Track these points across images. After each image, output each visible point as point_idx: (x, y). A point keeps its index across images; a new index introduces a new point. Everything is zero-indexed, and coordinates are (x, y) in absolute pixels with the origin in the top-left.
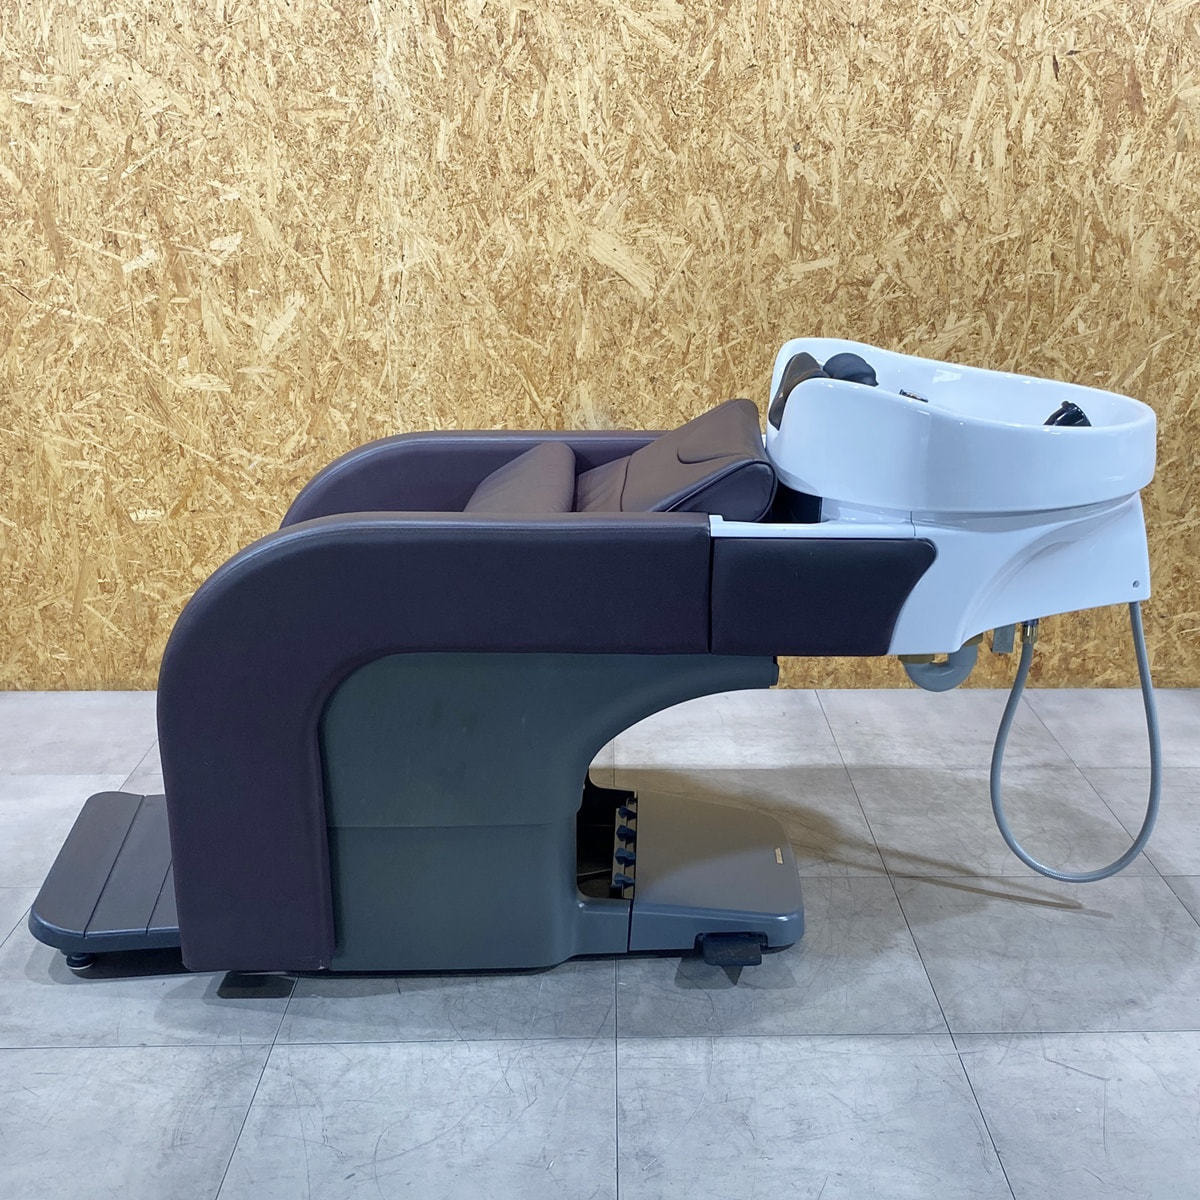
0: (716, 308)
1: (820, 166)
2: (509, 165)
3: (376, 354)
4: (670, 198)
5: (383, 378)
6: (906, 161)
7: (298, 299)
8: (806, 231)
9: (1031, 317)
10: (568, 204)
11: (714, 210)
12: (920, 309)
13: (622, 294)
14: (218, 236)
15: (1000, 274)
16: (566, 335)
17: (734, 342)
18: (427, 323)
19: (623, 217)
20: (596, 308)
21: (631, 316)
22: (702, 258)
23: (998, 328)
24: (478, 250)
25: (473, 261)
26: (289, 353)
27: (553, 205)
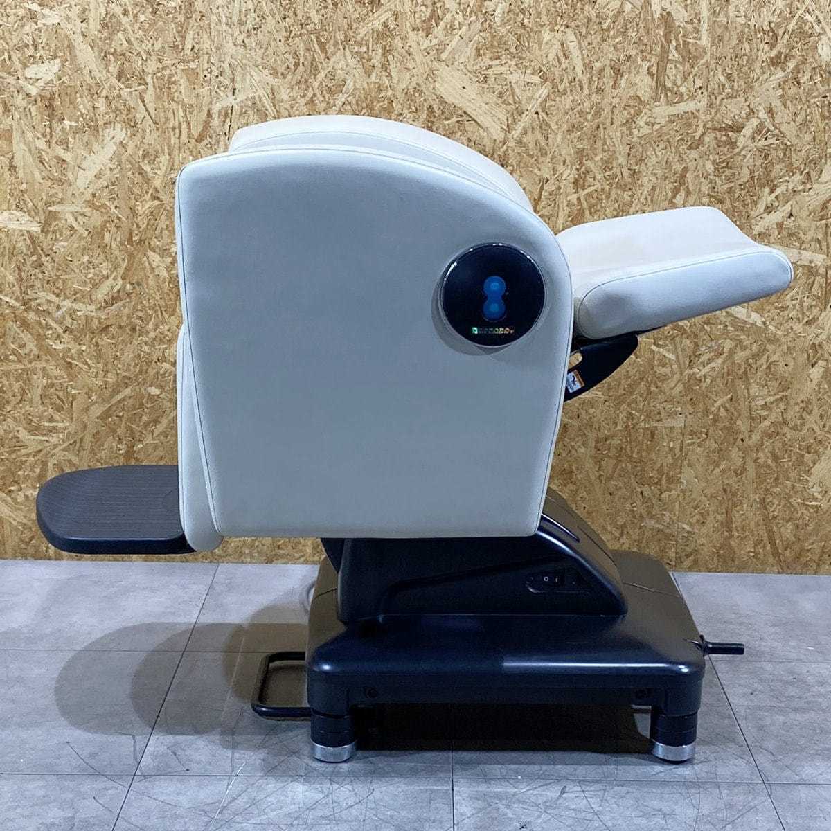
1: (689, 2)
4: (524, 35)
7: (119, 133)
8: (671, 71)
10: (415, 38)
11: (573, 48)
13: (470, 135)
14: (33, 63)
17: (590, 189)
19: (474, 53)
22: (558, 99)
24: (316, 85)
25: (310, 96)
26: (107, 190)
27: (398, 38)
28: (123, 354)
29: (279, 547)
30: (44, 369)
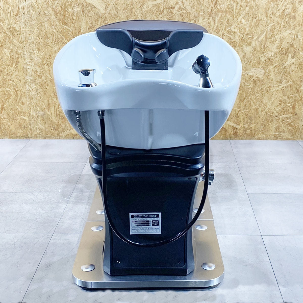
0: (125, 16)
3: (18, 31)
5: (20, 39)
9: (227, 19)
12: (190, 16)
15: (216, 4)
18: (33, 22)
20: (87, 17)
21: (98, 18)
23: (216, 22)
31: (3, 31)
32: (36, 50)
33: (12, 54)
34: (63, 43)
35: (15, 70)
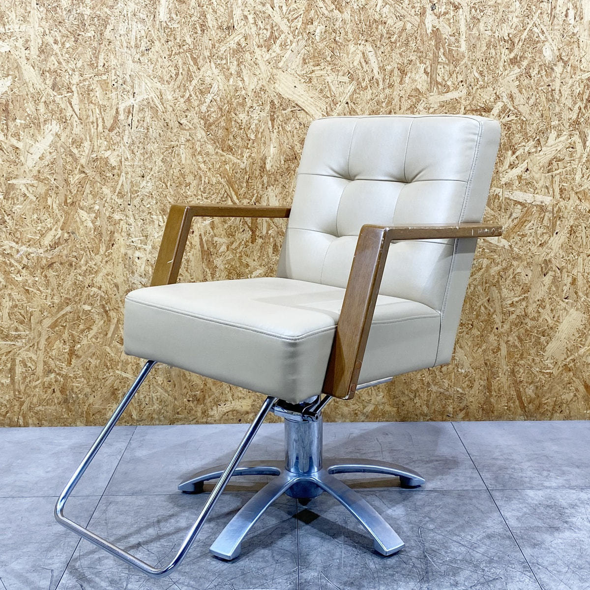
1: (452, 21)
2: (215, 23)
3: (114, 168)
4: (337, 47)
5: (119, 186)
6: (517, 17)
7: (54, 127)
8: (441, 70)
10: (260, 53)
11: (371, 56)
12: (529, 129)
13: (301, 120)
16: (258, 152)
18: (152, 144)
19: (301, 62)
20: (282, 132)
22: (361, 92)
24: (191, 88)
25: (187, 97)
26: (48, 168)
27: (248, 53)
28: (64, 282)
29: (178, 413)
30: (10, 295)
31: (78, 168)
32: (158, 213)
33: (98, 223)
34: (222, 196)
35: (104, 261)
